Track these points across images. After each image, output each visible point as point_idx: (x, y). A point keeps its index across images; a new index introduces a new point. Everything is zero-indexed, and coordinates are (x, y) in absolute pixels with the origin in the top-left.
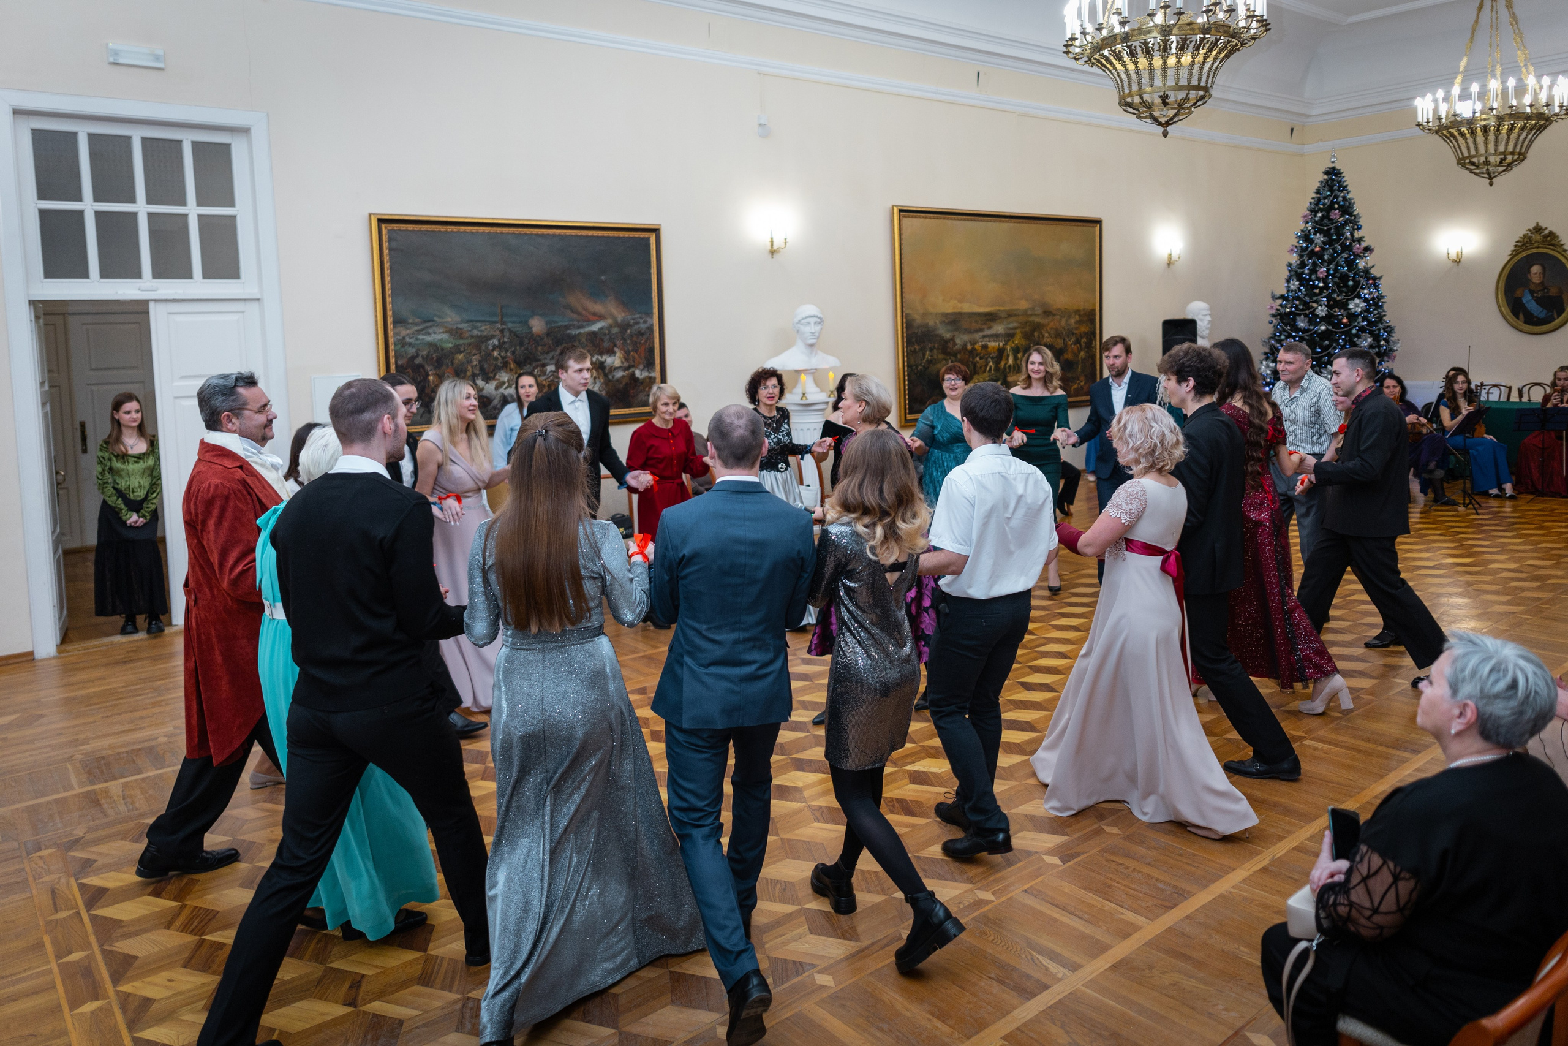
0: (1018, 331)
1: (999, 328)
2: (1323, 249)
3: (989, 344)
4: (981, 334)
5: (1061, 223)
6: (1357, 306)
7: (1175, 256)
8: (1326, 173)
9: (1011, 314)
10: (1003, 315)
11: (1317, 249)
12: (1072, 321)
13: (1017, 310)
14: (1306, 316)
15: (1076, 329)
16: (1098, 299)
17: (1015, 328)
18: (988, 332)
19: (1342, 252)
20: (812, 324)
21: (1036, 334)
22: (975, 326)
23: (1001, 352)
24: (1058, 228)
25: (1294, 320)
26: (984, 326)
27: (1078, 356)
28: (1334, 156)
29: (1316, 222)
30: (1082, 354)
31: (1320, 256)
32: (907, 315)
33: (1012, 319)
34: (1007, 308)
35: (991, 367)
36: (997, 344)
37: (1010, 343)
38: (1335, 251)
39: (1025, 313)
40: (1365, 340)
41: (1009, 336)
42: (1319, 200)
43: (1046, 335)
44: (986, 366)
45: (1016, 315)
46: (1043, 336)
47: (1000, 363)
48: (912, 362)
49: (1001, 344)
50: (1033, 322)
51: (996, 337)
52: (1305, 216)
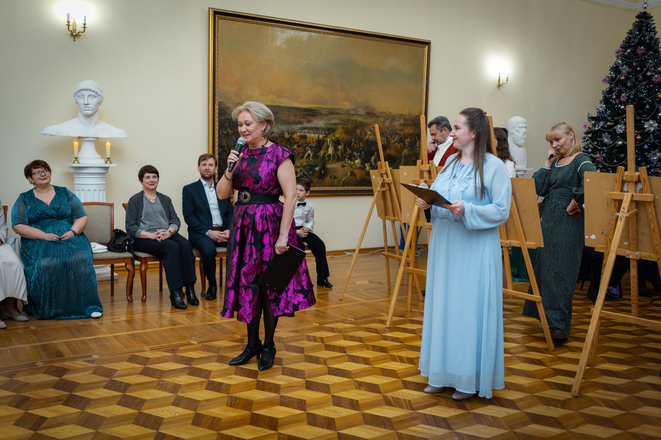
0: (339, 127)
1: (320, 123)
2: (627, 78)
3: (308, 135)
4: (300, 126)
5: (388, 40)
6: (651, 126)
7: (503, 80)
8: (638, 17)
9: (332, 112)
10: (324, 112)
11: (623, 78)
12: (397, 124)
13: (339, 109)
14: (609, 133)
15: (401, 130)
16: (424, 108)
17: (336, 124)
18: (306, 125)
19: (643, 80)
20: (86, 97)
21: (358, 131)
22: (293, 118)
23: (320, 144)
24: (386, 45)
25: (601, 136)
26: (303, 120)
27: (401, 153)
28: (645, 3)
29: (625, 57)
30: (405, 151)
31: (623, 83)
32: (220, 103)
33: (334, 116)
34: (328, 106)
35: (309, 155)
36: (317, 136)
37: (331, 136)
38: (637, 80)
39: (348, 112)
40: (655, 155)
41: (330, 130)
42: (630, 38)
43: (369, 133)
44: (304, 153)
45: (338, 113)
46: (366, 134)
47: (319, 152)
48: (224, 143)
49: (321, 136)
50: (356, 121)
51: (316, 130)
52: (618, 52)
